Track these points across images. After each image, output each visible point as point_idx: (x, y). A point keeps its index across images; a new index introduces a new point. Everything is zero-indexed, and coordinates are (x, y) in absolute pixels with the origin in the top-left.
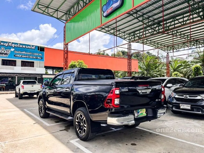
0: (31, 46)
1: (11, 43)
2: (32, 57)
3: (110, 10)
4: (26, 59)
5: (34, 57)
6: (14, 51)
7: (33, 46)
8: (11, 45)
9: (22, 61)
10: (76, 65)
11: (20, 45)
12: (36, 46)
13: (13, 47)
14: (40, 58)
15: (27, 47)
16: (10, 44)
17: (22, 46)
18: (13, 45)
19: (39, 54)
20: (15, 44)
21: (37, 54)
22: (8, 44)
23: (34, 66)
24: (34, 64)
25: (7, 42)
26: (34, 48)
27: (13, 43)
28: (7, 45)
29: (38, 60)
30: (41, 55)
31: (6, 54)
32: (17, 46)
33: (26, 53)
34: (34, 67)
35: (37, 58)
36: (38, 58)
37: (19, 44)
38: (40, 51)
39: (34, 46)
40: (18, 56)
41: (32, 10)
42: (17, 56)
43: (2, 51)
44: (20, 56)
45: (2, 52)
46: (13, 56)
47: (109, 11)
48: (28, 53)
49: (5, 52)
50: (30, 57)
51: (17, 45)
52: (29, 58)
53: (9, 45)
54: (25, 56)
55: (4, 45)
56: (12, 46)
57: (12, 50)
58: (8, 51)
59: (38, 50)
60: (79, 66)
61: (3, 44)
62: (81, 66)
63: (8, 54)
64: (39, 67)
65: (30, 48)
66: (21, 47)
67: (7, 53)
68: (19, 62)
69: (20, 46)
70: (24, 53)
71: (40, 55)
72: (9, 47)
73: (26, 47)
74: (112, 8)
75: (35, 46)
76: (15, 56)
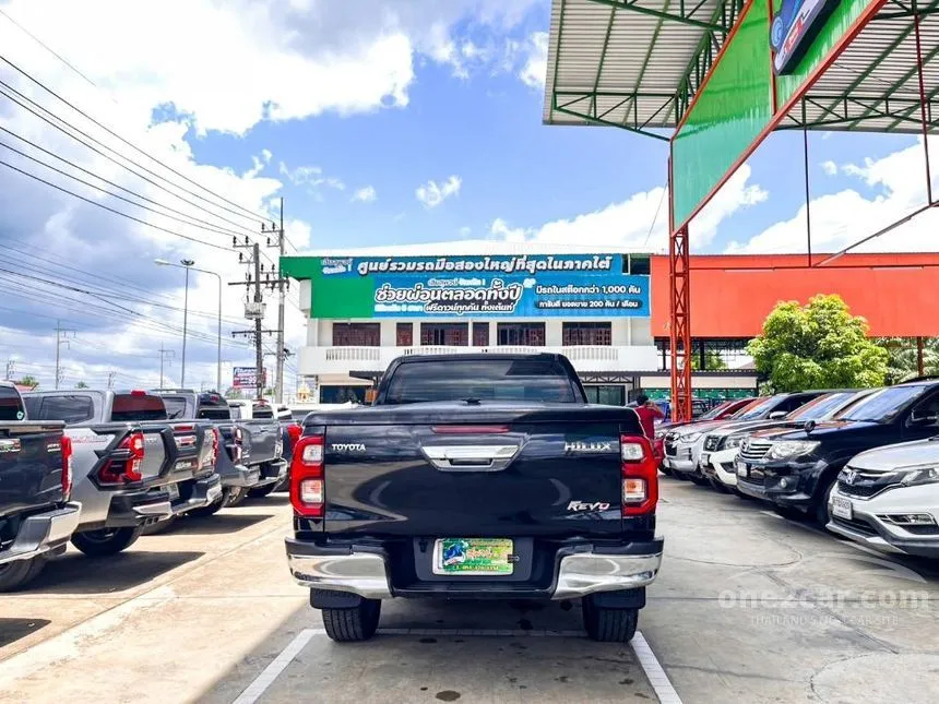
0: (597, 259)
1: (525, 258)
2: (600, 304)
3: (796, 30)
4: (579, 315)
5: (608, 304)
6: (535, 287)
7: (602, 257)
8: (523, 268)
9: (565, 325)
10: (796, 322)
11: (556, 262)
12: (615, 256)
13: (532, 271)
14: (632, 304)
15: (579, 267)
16: (521, 263)
17: (561, 262)
18: (532, 266)
19: (627, 290)
20: (538, 258)
21: (620, 289)
22: (512, 263)
23: (610, 338)
24: (609, 333)
25: (508, 258)
26: (607, 267)
27: (530, 258)
28: (510, 270)
29: (627, 315)
30: (635, 291)
31: (508, 301)
32: (544, 268)
33: (577, 290)
34: (609, 344)
35: (620, 306)
36: (625, 304)
37: (551, 259)
38: (632, 273)
39: (608, 258)
40: (550, 304)
41: (545, 122)
42: (545, 307)
43: (495, 292)
44: (557, 304)
45: (495, 298)
46: (531, 308)
47: (793, 37)
48: (584, 290)
49: (504, 294)
50: (593, 304)
51: (545, 263)
52: (588, 307)
53: (517, 268)
54: (573, 304)
55: (502, 268)
56: (528, 267)
57: (529, 283)
58: (515, 290)
59: (625, 270)
60: (815, 325)
61: (497, 268)
62: (824, 323)
63: (514, 301)
64: (632, 344)
65: (590, 267)
66: (560, 267)
67: (512, 297)
68: (554, 327)
69: (555, 267)
70: (570, 289)
71: (632, 289)
72: (518, 275)
73: (576, 265)
74: (803, 22)
75: (610, 255)
76: (537, 305)
